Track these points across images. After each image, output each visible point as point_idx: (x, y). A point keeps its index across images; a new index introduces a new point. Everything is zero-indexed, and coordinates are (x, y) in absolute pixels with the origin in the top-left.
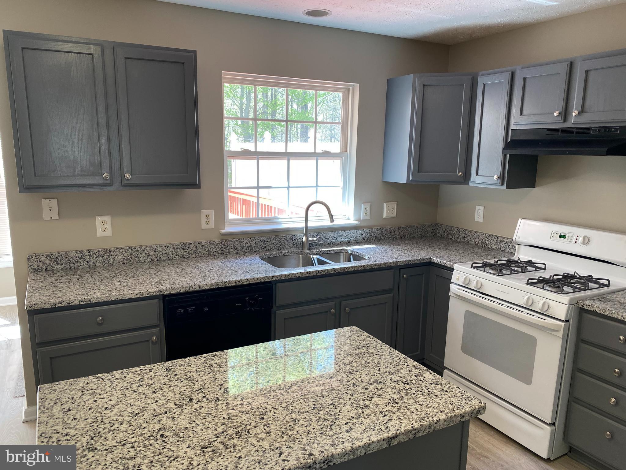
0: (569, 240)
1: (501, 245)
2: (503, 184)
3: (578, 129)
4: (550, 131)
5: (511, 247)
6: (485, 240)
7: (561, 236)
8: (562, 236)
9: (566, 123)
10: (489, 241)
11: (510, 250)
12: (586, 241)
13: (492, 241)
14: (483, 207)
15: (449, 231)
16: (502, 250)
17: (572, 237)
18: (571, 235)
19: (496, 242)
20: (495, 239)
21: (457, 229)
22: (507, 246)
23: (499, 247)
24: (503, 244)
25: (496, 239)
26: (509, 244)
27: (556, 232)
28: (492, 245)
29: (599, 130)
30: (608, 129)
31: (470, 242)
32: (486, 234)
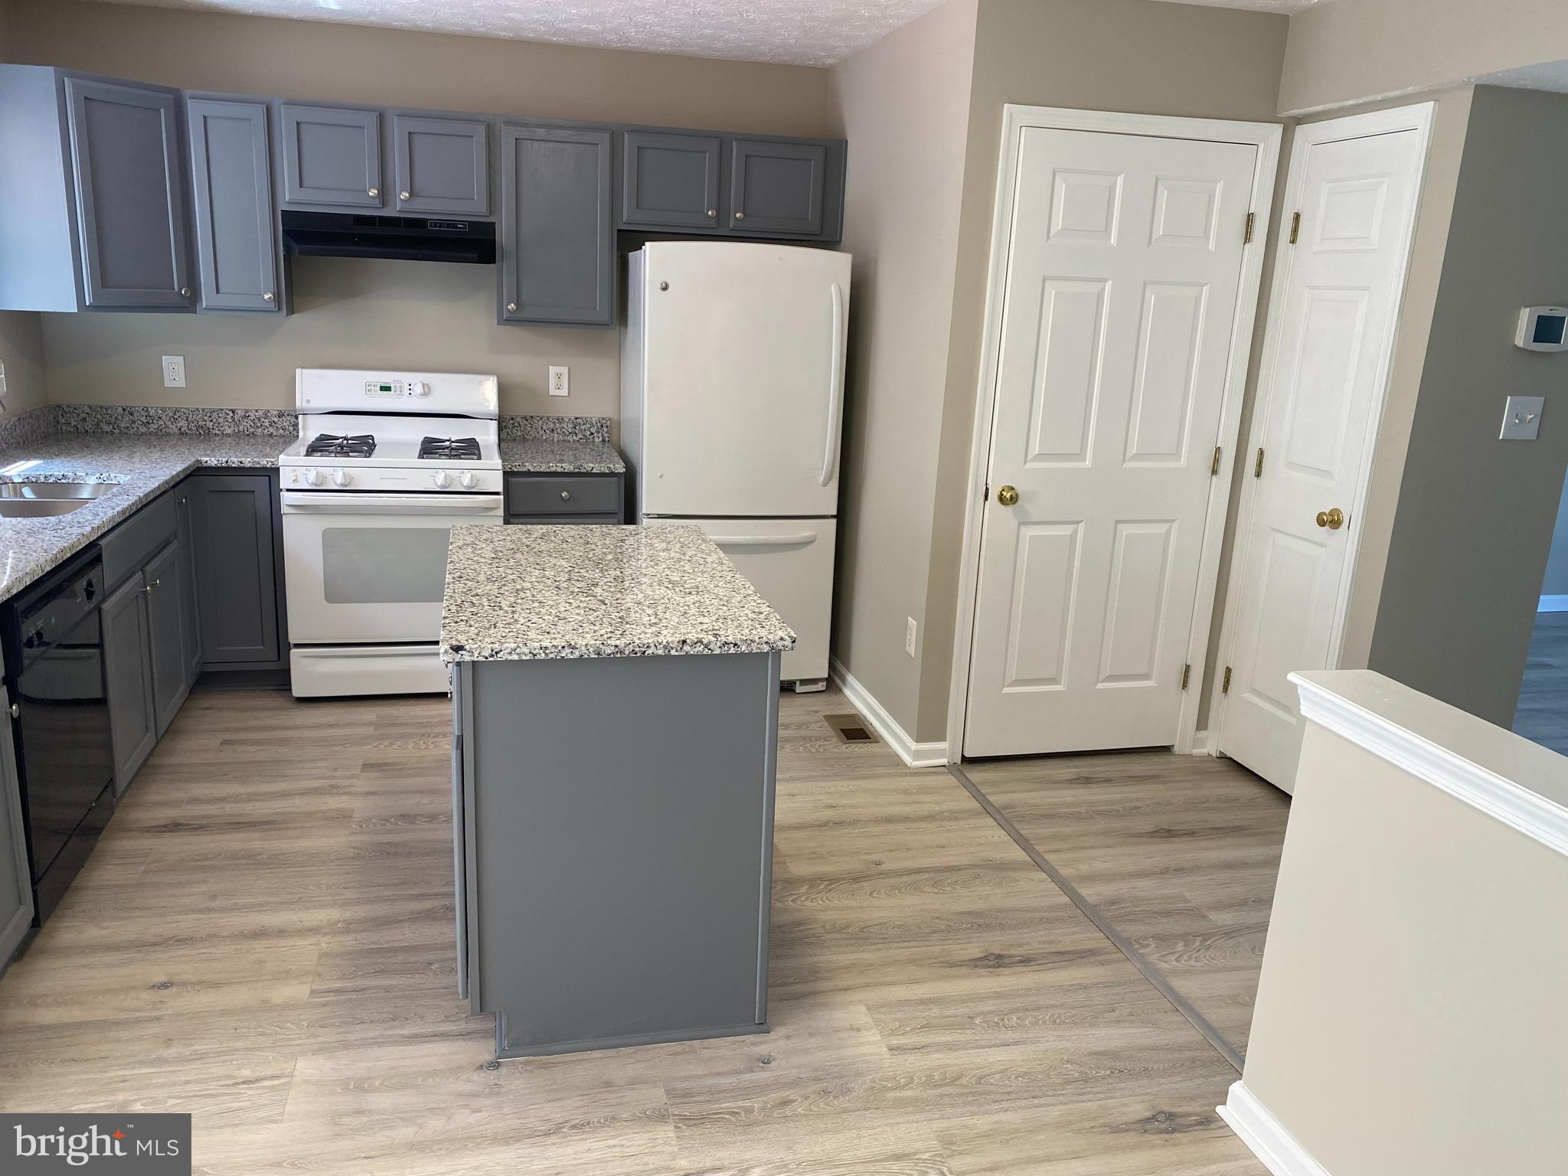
0: (398, 392)
1: (245, 423)
2: (280, 309)
3: (406, 220)
4: (359, 220)
5: (267, 424)
6: (205, 421)
7: (383, 389)
8: (385, 389)
9: (384, 209)
10: (214, 420)
11: (266, 430)
12: (427, 391)
13: (221, 420)
14: (182, 358)
15: (99, 417)
16: (248, 433)
17: (401, 387)
18: (398, 385)
19: (230, 421)
20: (228, 414)
21: (124, 410)
22: (259, 425)
23: (241, 428)
25: (231, 414)
27: (373, 384)
28: (222, 429)
29: (440, 223)
30: (452, 224)
31: (163, 432)
32: (203, 410)
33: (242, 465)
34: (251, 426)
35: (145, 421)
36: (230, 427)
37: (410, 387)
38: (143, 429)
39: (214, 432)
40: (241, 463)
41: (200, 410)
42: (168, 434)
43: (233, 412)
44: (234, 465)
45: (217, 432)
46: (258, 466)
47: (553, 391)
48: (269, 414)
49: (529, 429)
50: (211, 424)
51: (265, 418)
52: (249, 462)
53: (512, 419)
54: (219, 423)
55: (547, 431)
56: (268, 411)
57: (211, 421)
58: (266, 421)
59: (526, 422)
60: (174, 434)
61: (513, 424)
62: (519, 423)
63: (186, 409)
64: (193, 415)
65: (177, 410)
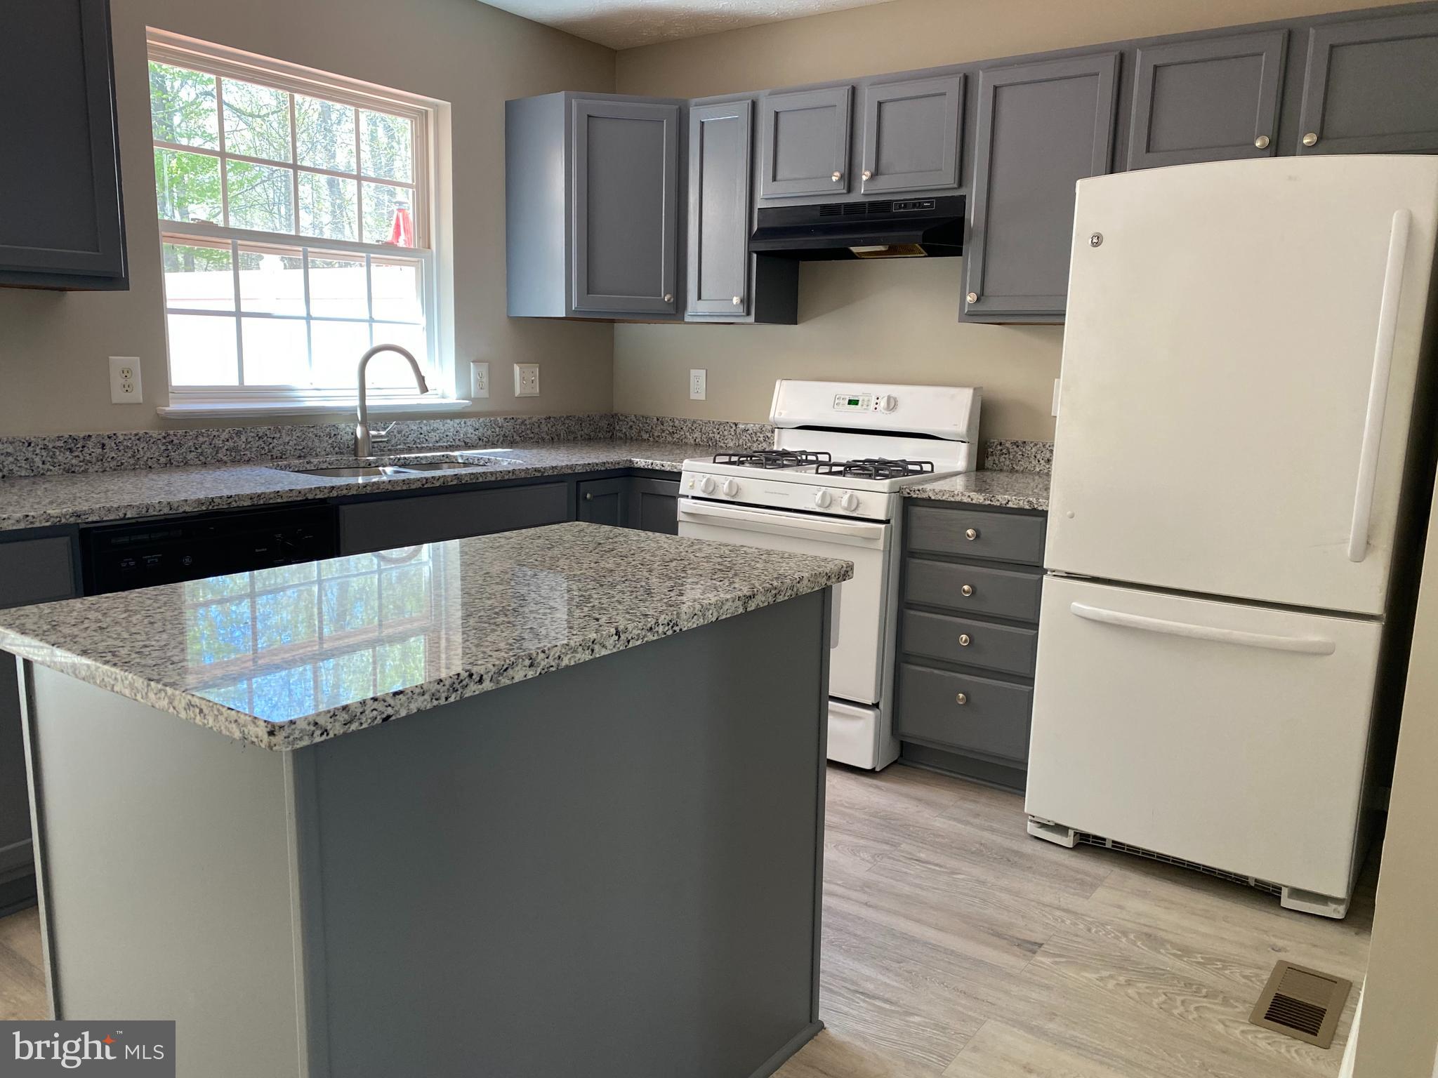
0: (865, 407)
1: (744, 438)
2: (748, 314)
3: (872, 204)
4: (828, 210)
5: (761, 439)
6: (714, 433)
7: (851, 402)
8: (853, 402)
9: (851, 195)
10: (721, 433)
11: (761, 445)
12: (892, 404)
13: (726, 433)
14: (705, 371)
15: (641, 425)
16: (746, 447)
17: (869, 401)
18: (866, 399)
19: (733, 434)
20: (732, 427)
21: (658, 420)
22: (755, 439)
23: (741, 442)
24: (748, 436)
25: (734, 428)
26: (759, 434)
27: (842, 397)
28: (726, 442)
30: (917, 203)
31: (684, 441)
32: (713, 422)
33: (663, 468)
34: (749, 440)
35: (671, 431)
36: (732, 440)
37: (878, 401)
39: (720, 444)
41: (711, 422)
42: (686, 443)
43: (736, 425)
44: (657, 468)
45: (722, 445)
46: (675, 470)
48: (764, 429)
49: (1019, 457)
50: (718, 436)
51: (761, 433)
52: (669, 466)
53: (1001, 444)
54: (724, 436)
55: (1042, 462)
56: (764, 426)
57: (719, 433)
58: (762, 436)
59: (1016, 449)
60: (691, 445)
61: (1002, 450)
62: (1008, 449)
63: (701, 421)
64: (706, 426)
65: (694, 422)
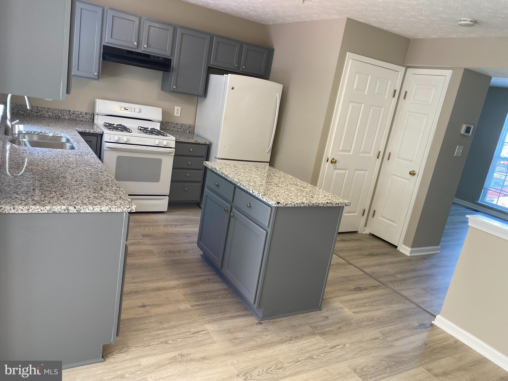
2: (99, 79)
3: (144, 54)
8: (126, 109)
9: (138, 50)
18: (131, 108)
27: (122, 107)
29: (154, 57)
30: (158, 58)
33: (90, 132)
37: (134, 109)
38: (36, 114)
39: (62, 118)
40: (90, 131)
41: (58, 110)
46: (95, 133)
47: (175, 115)
49: (167, 126)
52: (92, 131)
53: (162, 122)
55: (173, 127)
56: (82, 112)
57: (61, 114)
58: (81, 115)
59: (166, 124)
60: (47, 117)
61: (162, 124)
62: (164, 124)
63: (52, 108)
64: (55, 111)
65: (49, 109)
